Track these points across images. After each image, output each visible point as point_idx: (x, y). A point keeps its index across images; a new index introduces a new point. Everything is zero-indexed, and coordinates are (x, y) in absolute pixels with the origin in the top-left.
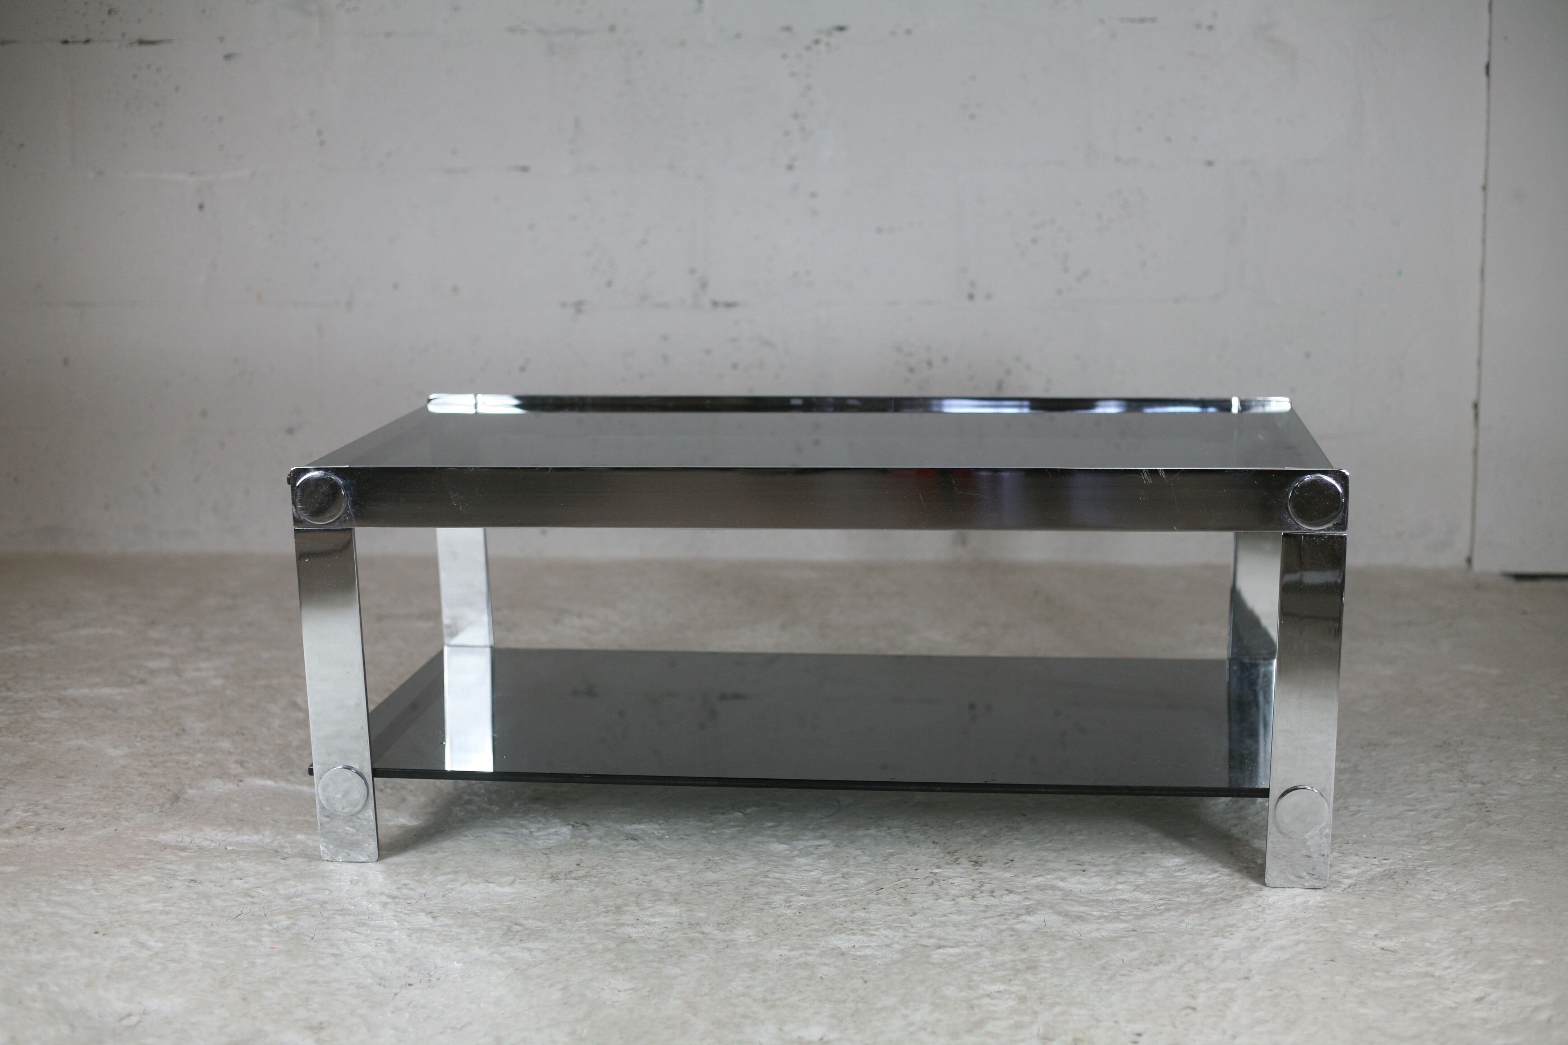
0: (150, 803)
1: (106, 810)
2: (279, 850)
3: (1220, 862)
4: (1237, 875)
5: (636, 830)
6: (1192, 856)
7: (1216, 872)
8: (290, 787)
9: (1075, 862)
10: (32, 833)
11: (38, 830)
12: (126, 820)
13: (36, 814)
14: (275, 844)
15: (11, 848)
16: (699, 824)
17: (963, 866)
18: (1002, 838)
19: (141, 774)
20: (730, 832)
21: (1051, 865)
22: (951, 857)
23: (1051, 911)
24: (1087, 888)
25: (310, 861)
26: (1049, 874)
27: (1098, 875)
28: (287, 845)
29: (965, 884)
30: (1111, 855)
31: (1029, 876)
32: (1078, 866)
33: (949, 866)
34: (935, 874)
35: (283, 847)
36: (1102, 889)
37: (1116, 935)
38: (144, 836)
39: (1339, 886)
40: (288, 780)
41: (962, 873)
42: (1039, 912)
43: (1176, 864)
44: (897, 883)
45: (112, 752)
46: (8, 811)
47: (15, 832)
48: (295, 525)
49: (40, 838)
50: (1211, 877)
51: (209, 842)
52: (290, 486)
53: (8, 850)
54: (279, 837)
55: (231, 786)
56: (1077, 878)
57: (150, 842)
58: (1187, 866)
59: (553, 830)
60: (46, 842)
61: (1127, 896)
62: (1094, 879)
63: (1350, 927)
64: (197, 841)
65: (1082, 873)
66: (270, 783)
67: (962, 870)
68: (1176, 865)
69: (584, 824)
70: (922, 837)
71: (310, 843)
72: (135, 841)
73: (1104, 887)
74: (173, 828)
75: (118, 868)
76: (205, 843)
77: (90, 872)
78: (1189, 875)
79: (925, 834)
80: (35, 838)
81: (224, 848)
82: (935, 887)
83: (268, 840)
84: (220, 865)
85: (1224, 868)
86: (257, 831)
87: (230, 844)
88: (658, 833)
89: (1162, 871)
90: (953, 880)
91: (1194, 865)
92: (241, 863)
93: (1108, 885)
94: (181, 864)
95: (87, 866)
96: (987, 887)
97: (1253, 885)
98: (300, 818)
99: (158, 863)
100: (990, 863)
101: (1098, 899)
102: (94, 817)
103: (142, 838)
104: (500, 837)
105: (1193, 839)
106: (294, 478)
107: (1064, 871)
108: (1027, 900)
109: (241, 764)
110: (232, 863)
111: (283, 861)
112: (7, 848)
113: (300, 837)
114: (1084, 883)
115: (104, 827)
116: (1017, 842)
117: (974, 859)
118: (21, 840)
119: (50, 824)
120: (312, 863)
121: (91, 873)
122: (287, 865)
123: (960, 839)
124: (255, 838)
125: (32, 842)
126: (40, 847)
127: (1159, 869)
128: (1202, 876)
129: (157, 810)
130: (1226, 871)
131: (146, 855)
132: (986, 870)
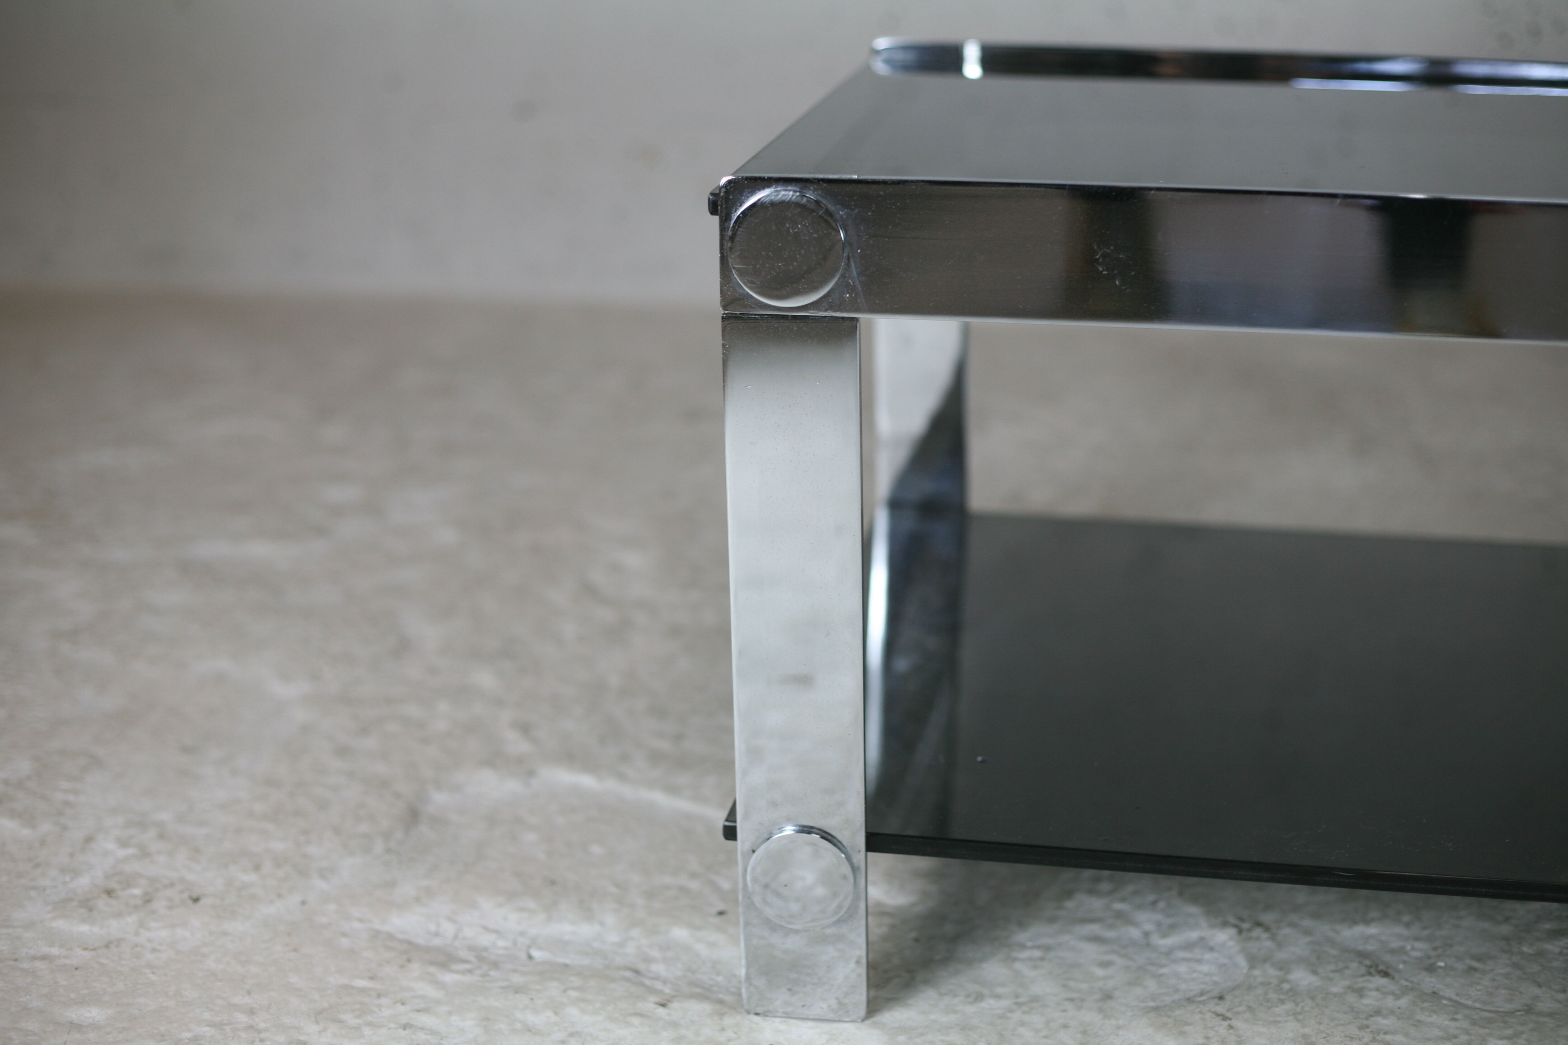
0: (364, 828)
1: (278, 846)
2: (642, 967)
5: (1367, 938)
8: (628, 791)
10: (136, 907)
11: (148, 900)
12: (323, 874)
13: (144, 854)
14: (630, 949)
15: (94, 950)
16: (1485, 925)
19: (343, 751)
20: (1557, 950)
25: (721, 1015)
28: (655, 953)
35: (648, 960)
38: (361, 920)
40: (621, 777)
45: (281, 690)
46: (89, 839)
47: (102, 903)
48: (725, 307)
49: (153, 924)
51: (492, 937)
52: (716, 218)
53: (87, 954)
54: (635, 932)
55: (512, 786)
57: (376, 934)
59: (1194, 935)
60: (164, 934)
64: (468, 932)
66: (587, 781)
69: (1259, 924)
71: (701, 949)
72: (344, 935)
74: (418, 900)
75: (317, 1022)
76: (485, 940)
77: (259, 1031)
80: (142, 925)
81: (523, 956)
83: (613, 937)
84: (531, 1018)
86: (587, 913)
87: (534, 942)
88: (1413, 949)
92: (573, 1012)
94: (450, 1013)
95: (252, 1012)
98: (668, 880)
99: (401, 1008)
102: (257, 868)
103: (357, 925)
104: (1091, 951)
106: (726, 199)
109: (525, 729)
110: (556, 1013)
111: (661, 1011)
112: (85, 949)
113: (680, 933)
115: (280, 896)
118: (115, 927)
119: (172, 885)
120: (728, 1021)
121: (262, 1036)
122: (675, 1025)
124: (586, 930)
125: (137, 934)
126: (154, 950)
129: (379, 846)
131: (372, 978)
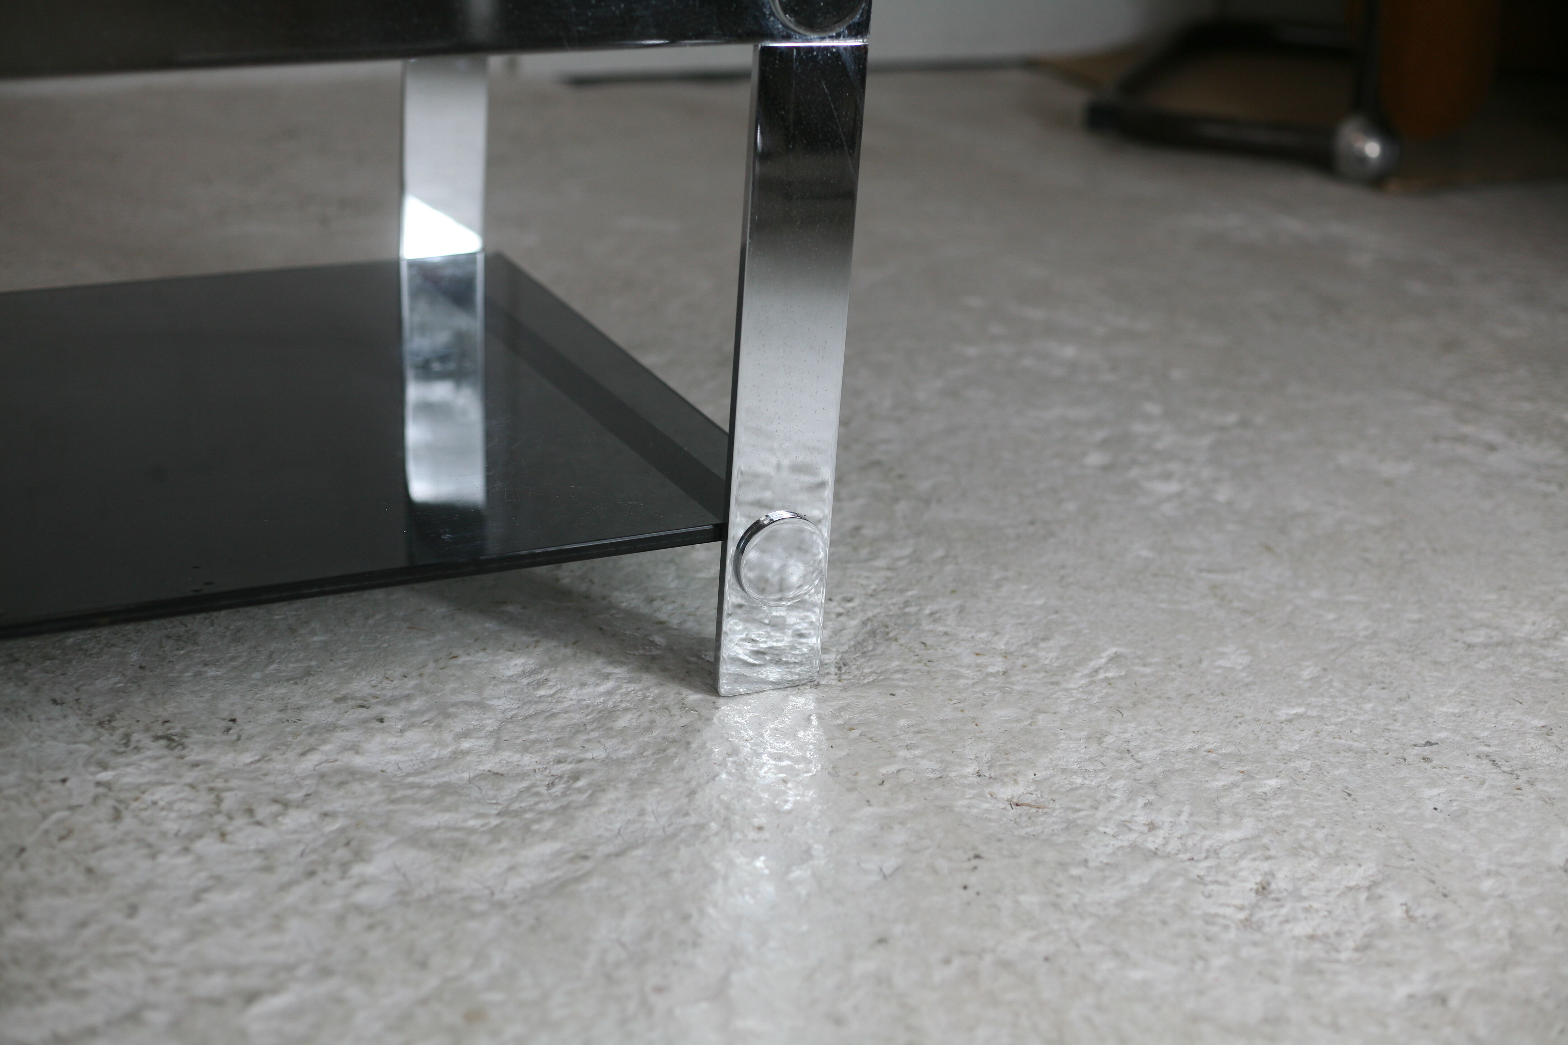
3: (598, 653)
4: (648, 679)
6: (540, 650)
7: (607, 677)
9: (351, 703)
17: (149, 753)
18: (178, 667)
21: (313, 717)
22: (111, 735)
23: (392, 839)
24: (406, 758)
26: (324, 742)
27: (412, 725)
29: (182, 799)
30: (399, 671)
31: (291, 755)
32: (361, 710)
33: (122, 760)
34: (108, 785)
36: (435, 756)
37: (554, 875)
39: (827, 671)
41: (157, 772)
42: (375, 847)
43: (520, 669)
44: (45, 825)
50: (602, 689)
56: (378, 738)
58: (546, 671)
61: (491, 765)
62: (409, 734)
63: (925, 764)
65: (378, 725)
67: (154, 765)
68: (524, 672)
70: (23, 692)
73: (437, 749)
78: (561, 690)
79: (26, 684)
82: (128, 822)
85: (616, 667)
89: (510, 692)
90: (152, 794)
91: (559, 669)
93: (443, 744)
96: (230, 801)
97: (693, 697)
100: (197, 736)
101: (445, 783)
105: (510, 608)
107: (345, 728)
108: (328, 820)
114: (396, 749)
116: (211, 672)
117: (160, 730)
123: (100, 684)
127: (502, 687)
128: (586, 690)
130: (620, 671)
132: (198, 754)
